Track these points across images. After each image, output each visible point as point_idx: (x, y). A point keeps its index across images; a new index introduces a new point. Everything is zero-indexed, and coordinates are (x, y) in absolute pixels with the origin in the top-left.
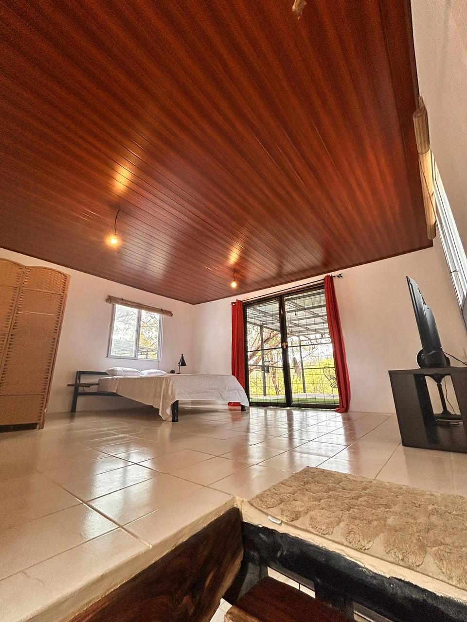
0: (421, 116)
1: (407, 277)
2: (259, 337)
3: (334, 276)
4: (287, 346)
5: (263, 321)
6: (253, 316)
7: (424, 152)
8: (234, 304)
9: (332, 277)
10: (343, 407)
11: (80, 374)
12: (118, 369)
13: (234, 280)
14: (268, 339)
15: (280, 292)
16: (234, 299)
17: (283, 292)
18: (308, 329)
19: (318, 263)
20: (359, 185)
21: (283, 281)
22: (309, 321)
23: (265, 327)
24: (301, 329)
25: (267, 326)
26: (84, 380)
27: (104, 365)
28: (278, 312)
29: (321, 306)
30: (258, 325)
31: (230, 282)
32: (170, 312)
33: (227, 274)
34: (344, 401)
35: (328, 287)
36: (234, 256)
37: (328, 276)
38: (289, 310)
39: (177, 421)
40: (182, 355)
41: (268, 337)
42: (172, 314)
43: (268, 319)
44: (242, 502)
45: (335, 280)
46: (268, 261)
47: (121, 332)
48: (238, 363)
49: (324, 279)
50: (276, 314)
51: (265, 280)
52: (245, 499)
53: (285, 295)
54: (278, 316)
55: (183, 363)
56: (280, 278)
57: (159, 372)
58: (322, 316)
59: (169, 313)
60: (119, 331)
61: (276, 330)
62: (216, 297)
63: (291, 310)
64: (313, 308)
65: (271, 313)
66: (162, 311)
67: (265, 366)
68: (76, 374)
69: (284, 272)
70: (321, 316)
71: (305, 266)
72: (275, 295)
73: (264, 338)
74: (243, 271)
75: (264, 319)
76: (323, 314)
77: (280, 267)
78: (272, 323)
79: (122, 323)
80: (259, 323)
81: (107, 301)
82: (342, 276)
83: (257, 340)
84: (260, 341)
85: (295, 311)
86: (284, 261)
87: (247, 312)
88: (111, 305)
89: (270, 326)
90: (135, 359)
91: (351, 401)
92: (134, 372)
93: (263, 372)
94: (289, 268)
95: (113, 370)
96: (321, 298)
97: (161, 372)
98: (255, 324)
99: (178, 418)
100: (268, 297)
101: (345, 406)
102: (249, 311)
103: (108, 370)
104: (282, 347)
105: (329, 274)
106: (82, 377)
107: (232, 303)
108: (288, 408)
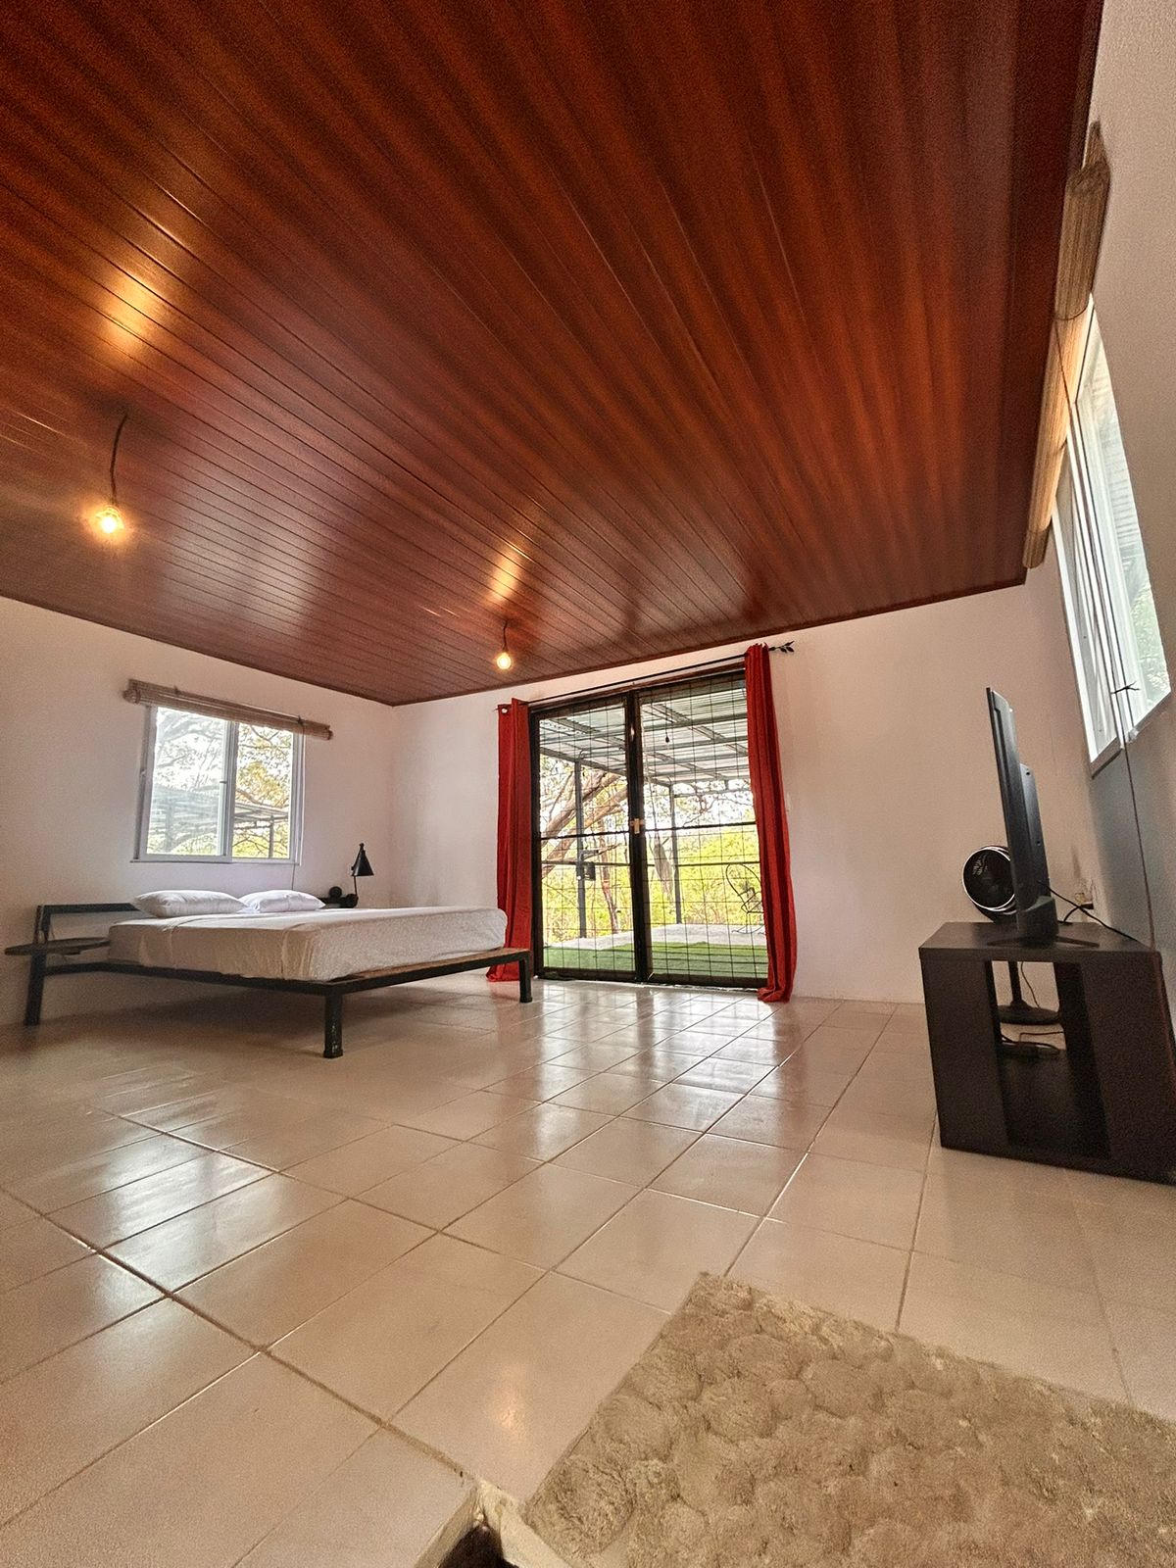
0: (1091, 191)
1: (988, 689)
2: (570, 786)
3: (773, 649)
4: (642, 829)
5: (583, 750)
6: (557, 735)
7: (1071, 314)
8: (504, 711)
9: (765, 651)
10: (778, 988)
11: (46, 915)
12: (170, 895)
13: (505, 649)
14: (594, 791)
15: (631, 683)
16: (505, 696)
17: (636, 682)
18: (695, 770)
19: (733, 611)
20: (869, 399)
21: (637, 653)
22: (700, 752)
23: (586, 764)
24: (679, 768)
25: (593, 760)
26: (63, 930)
27: (127, 884)
28: (623, 727)
29: (734, 717)
30: (569, 759)
31: (495, 652)
32: (327, 728)
33: (486, 630)
34: (781, 974)
35: (755, 674)
36: (504, 580)
37: (756, 647)
38: (650, 723)
39: (339, 1053)
40: (362, 845)
41: (595, 786)
42: (330, 733)
43: (594, 744)
44: (503, 1502)
45: (775, 659)
46: (601, 601)
47: (198, 762)
48: (514, 871)
49: (746, 655)
50: (616, 733)
51: (591, 650)
52: (510, 1498)
53: (642, 690)
54: (623, 737)
55: (363, 868)
56: (631, 645)
57: (294, 898)
58: (736, 739)
59: (322, 730)
60: (194, 756)
61: (616, 771)
62: (456, 689)
63: (655, 723)
64: (713, 720)
65: (604, 730)
66: (299, 725)
67: (586, 863)
68: (34, 915)
69: (641, 630)
70: (730, 740)
71: (697, 615)
72: (615, 690)
73: (585, 791)
74: (531, 624)
75: (586, 743)
76: (738, 735)
77: (632, 615)
78: (607, 755)
79: (201, 737)
80: (571, 752)
81: (126, 695)
82: (791, 650)
83: (566, 793)
84: (574, 796)
85: (666, 727)
86: (642, 602)
87: (541, 725)
88: (140, 708)
89: (602, 760)
90: (225, 860)
91: (797, 972)
92: (220, 901)
93: (579, 878)
94: (653, 617)
95: (153, 900)
96: (734, 699)
97: (301, 898)
98: (561, 756)
99: (340, 1044)
100: (596, 694)
101: (783, 988)
102: (546, 726)
103: (139, 899)
104: (631, 830)
105: (760, 641)
106: (54, 920)
107: (500, 707)
108: (641, 986)
